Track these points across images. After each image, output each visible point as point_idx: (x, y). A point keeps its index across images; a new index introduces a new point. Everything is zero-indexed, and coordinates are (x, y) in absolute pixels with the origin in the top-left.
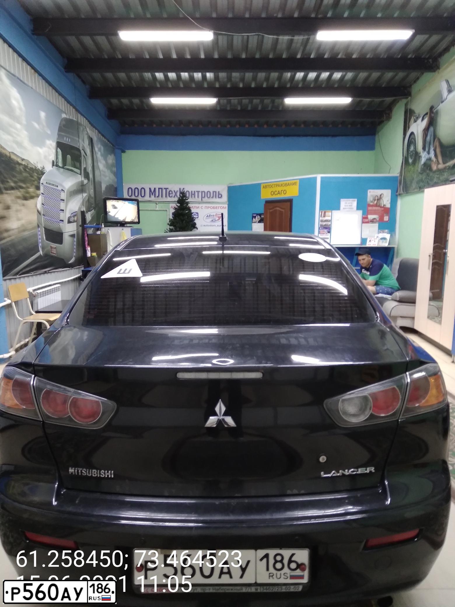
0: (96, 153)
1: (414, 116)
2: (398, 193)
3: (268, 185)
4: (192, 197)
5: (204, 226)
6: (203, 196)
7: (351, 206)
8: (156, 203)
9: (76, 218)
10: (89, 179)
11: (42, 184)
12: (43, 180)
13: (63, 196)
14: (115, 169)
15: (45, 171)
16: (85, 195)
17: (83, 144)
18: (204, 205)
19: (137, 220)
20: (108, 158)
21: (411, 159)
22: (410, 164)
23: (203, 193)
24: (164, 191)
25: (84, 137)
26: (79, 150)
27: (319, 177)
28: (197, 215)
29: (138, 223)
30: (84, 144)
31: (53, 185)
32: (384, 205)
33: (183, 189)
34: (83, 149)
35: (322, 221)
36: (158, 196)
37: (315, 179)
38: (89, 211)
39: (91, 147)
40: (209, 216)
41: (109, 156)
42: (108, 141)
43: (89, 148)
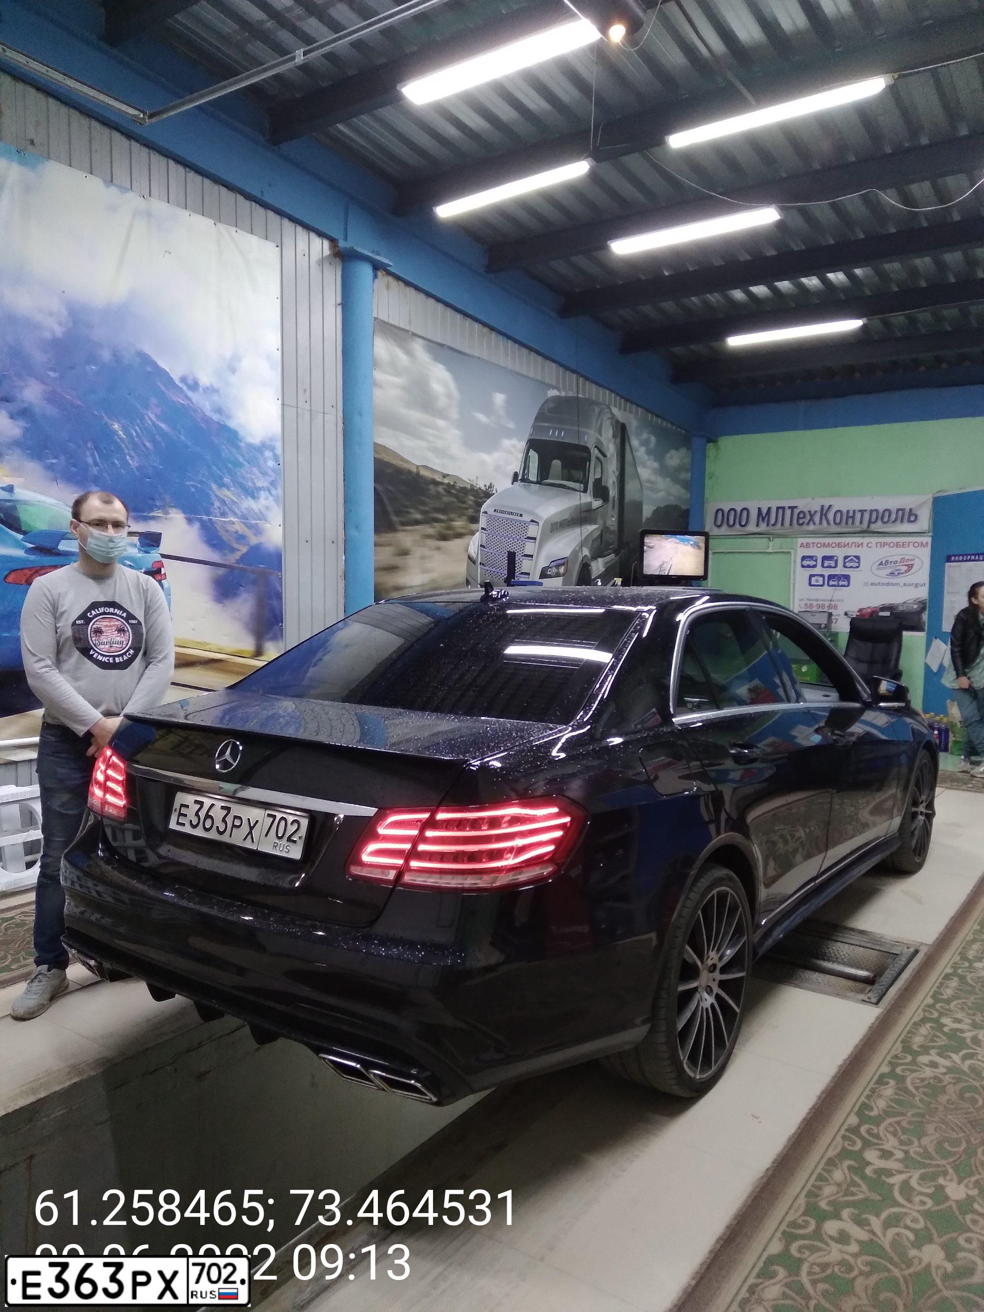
0: (631, 450)
4: (847, 523)
5: (872, 584)
6: (873, 520)
8: (769, 538)
9: (562, 570)
10: (606, 500)
11: (486, 513)
12: (488, 506)
13: (533, 531)
14: (685, 476)
15: (494, 492)
16: (591, 528)
17: (599, 437)
18: (874, 540)
20: (668, 455)
23: (874, 515)
24: (788, 513)
25: (601, 424)
26: (586, 449)
28: (857, 561)
29: (705, 577)
31: (512, 513)
33: (830, 506)
34: (596, 447)
36: (773, 525)
38: (600, 557)
39: (618, 441)
40: (884, 563)
41: (673, 452)
42: (672, 424)
43: (615, 443)
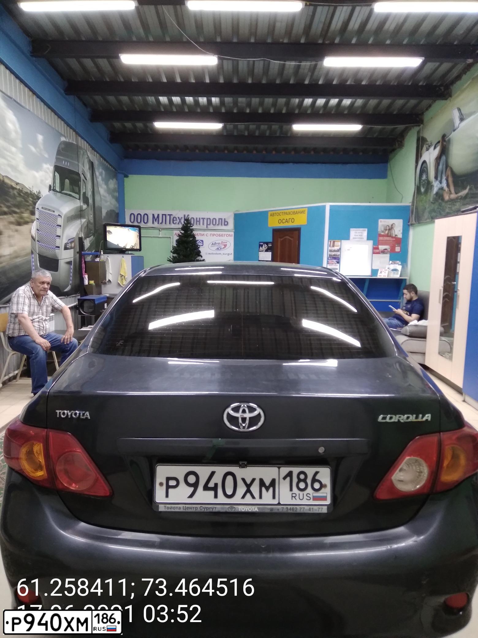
0: (96, 177)
1: (426, 145)
2: (410, 223)
3: (275, 213)
4: (196, 224)
5: (209, 254)
6: (209, 223)
7: (362, 235)
8: (159, 230)
9: (73, 245)
10: (88, 205)
11: (38, 209)
12: (39, 204)
13: (60, 221)
14: (116, 194)
15: (41, 196)
16: (84, 220)
18: (209, 233)
19: (138, 247)
20: (109, 182)
21: (424, 188)
22: (423, 193)
23: (209, 220)
24: (168, 217)
25: (84, 161)
26: (78, 174)
27: (328, 205)
28: (202, 242)
29: (140, 250)
30: (84, 168)
31: (49, 210)
32: (396, 235)
33: (188, 215)
34: (82, 174)
35: (331, 251)
36: (161, 223)
37: (324, 207)
38: (88, 237)
39: (91, 171)
41: (111, 180)
42: (110, 165)
43: (90, 172)
